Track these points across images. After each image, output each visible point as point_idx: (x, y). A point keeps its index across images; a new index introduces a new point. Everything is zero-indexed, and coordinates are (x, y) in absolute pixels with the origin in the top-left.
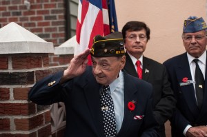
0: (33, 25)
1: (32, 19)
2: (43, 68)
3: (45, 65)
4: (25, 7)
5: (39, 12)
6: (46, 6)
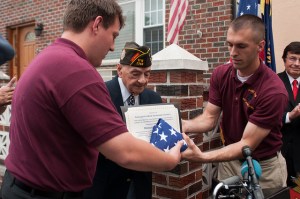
0: (204, 51)
1: (203, 46)
2: (197, 84)
3: (199, 81)
4: (198, 36)
5: (209, 40)
6: (216, 35)
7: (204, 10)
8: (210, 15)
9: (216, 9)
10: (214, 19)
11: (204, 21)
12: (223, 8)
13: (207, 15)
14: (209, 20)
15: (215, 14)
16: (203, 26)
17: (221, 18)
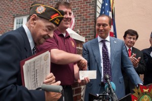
5: (83, 35)
6: (86, 32)
7: (81, 20)
8: (84, 22)
9: (87, 20)
10: (86, 25)
11: (81, 25)
12: (90, 19)
13: (82, 23)
14: (83, 25)
15: (86, 22)
16: (80, 28)
17: (89, 24)
